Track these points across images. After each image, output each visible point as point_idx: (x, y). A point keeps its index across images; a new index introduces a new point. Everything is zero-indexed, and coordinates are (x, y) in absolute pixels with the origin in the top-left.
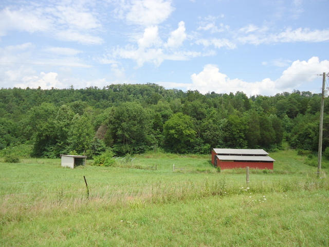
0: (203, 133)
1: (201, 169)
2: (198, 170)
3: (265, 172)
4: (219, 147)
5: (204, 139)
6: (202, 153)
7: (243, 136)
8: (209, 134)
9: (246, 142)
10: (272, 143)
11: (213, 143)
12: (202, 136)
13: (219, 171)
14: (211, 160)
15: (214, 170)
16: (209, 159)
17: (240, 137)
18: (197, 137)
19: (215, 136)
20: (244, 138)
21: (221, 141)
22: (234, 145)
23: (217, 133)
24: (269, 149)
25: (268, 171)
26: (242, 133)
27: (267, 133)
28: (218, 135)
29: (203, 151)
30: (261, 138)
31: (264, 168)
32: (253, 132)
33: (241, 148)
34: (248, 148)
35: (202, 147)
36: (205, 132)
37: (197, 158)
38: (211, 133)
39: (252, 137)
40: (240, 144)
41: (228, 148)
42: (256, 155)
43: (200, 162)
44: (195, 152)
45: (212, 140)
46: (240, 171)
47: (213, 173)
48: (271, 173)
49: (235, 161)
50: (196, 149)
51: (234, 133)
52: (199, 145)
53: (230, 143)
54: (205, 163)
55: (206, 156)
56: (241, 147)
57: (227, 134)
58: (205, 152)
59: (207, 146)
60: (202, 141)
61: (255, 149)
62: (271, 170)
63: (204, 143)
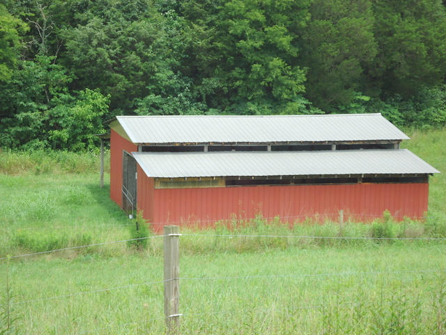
0: (64, 32)
1: (39, 235)
2: (22, 243)
3: (380, 235)
4: (155, 109)
5: (69, 64)
6: (58, 145)
7: (285, 41)
8: (101, 34)
9: (301, 74)
10: (430, 80)
11: (122, 83)
12: (58, 48)
13: (139, 243)
14: (107, 179)
15: (115, 235)
16: (94, 179)
17: (271, 48)
18: (31, 55)
19: (132, 48)
20: (294, 52)
21: (165, 75)
22: (235, 91)
23: (143, 26)
24: (418, 110)
25: (395, 227)
26: (279, 29)
27: (410, 26)
28: (148, 42)
29: (65, 134)
30: (375, 52)
31: (379, 214)
32: (336, 19)
33: (276, 113)
34: (307, 110)
35: (61, 110)
36: (74, 23)
37: (30, 175)
38: (110, 26)
39: (332, 50)
40: (268, 89)
41: (204, 111)
42: (343, 146)
43: (45, 193)
44: (22, 141)
45: (118, 67)
46: (254, 235)
47: (106, 255)
48: (414, 236)
49: (232, 181)
50: (27, 122)
51: (237, 27)
52: (44, 97)
53: (214, 83)
54: (75, 202)
55: (84, 158)
56: (275, 103)
57: (197, 34)
58: (78, 139)
59: (91, 103)
60: (60, 75)
61: (346, 111)
62: (414, 225)
63: (75, 87)
